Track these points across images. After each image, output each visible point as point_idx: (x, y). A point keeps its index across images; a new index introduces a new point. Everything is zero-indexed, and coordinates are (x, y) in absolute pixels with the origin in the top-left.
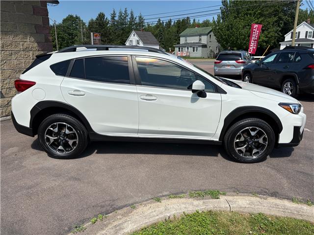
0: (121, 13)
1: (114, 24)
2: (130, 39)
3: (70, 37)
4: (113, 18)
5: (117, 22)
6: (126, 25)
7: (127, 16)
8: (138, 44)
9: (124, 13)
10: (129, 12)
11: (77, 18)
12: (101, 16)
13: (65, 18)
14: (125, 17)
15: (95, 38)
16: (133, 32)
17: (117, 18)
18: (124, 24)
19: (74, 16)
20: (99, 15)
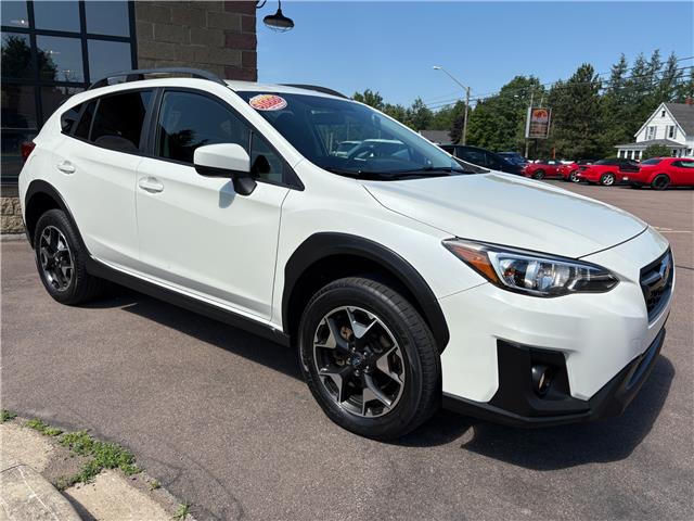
0: (640, 63)
1: (616, 89)
2: (650, 125)
3: (510, 122)
4: (617, 75)
5: (629, 84)
6: (649, 89)
7: (657, 69)
8: (671, 135)
9: (650, 61)
10: (664, 59)
11: (532, 81)
12: (585, 72)
13: (507, 83)
14: (652, 73)
15: (535, 119)
16: (663, 107)
17: (627, 75)
18: (643, 90)
19: (528, 78)
20: (580, 71)
